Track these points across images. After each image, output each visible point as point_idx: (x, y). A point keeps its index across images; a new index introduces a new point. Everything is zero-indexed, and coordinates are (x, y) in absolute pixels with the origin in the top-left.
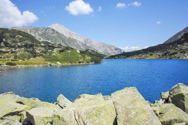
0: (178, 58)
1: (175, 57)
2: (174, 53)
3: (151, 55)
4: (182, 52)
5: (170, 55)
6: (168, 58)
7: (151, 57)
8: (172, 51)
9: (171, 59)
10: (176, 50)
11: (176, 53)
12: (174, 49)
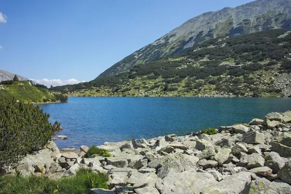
0: (133, 95)
1: (129, 94)
2: (128, 90)
3: (98, 91)
4: (136, 88)
5: (123, 92)
6: (121, 96)
7: (98, 94)
8: (124, 87)
9: (125, 96)
10: (129, 85)
11: (130, 90)
12: (126, 84)
